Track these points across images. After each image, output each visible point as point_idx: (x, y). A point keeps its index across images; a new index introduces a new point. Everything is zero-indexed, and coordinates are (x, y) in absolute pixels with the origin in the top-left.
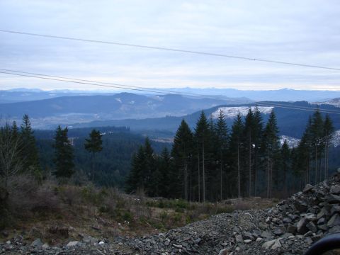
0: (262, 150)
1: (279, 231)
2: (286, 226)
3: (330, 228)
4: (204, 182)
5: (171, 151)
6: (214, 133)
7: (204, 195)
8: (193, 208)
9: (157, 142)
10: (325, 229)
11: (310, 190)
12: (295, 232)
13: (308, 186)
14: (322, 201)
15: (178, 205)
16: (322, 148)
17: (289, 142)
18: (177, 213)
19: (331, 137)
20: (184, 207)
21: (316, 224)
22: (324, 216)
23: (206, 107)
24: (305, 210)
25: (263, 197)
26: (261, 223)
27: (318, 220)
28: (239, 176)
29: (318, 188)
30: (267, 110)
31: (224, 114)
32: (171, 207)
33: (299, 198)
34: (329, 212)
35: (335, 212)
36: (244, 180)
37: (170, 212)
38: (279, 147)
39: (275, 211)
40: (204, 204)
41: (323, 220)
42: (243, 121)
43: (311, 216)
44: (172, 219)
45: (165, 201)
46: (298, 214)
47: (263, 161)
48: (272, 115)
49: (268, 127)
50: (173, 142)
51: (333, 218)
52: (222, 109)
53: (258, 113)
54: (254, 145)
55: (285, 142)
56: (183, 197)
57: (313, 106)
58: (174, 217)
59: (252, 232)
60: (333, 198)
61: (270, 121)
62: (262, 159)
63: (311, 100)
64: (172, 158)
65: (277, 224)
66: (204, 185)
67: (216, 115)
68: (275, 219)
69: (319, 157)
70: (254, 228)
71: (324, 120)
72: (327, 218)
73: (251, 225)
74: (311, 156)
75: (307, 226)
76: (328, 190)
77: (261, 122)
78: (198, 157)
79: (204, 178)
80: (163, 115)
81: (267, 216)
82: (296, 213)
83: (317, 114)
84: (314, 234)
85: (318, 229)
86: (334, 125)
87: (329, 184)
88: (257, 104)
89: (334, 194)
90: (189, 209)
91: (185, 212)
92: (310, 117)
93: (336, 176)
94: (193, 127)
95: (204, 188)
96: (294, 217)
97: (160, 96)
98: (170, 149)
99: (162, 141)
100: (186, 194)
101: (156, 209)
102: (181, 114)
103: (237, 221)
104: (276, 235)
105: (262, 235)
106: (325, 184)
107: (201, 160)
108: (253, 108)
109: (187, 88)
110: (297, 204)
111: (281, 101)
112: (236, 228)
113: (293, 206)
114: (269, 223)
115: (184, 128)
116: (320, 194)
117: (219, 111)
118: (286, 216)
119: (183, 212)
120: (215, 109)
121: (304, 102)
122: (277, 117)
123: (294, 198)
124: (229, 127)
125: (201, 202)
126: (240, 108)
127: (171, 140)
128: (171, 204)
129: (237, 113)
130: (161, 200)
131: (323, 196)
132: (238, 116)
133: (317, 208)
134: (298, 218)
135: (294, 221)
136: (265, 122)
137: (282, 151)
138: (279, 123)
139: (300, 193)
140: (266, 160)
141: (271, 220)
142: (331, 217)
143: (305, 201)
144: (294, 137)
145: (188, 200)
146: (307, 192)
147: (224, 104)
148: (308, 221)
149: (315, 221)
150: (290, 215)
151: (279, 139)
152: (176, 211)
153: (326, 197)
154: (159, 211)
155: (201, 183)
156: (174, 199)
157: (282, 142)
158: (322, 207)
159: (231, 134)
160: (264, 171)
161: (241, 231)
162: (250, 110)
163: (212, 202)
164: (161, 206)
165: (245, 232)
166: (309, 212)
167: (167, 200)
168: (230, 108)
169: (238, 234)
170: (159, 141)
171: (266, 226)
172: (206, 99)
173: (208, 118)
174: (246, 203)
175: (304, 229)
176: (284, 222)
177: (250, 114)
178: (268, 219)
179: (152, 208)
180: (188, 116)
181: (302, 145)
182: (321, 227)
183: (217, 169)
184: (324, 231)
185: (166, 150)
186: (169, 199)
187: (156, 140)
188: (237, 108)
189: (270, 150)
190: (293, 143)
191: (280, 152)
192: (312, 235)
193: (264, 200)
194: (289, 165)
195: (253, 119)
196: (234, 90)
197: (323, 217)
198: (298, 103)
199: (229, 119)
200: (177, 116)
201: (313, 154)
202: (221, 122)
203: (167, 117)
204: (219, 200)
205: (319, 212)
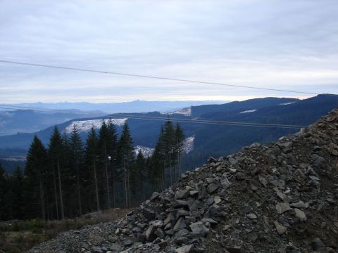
0: (118, 161)
1: (129, 242)
2: (136, 236)
3: (176, 232)
4: (61, 199)
5: (24, 170)
6: (69, 147)
7: (63, 212)
8: (52, 226)
9: (9, 161)
10: (172, 233)
11: (157, 198)
12: (144, 240)
13: (155, 194)
14: (168, 207)
15: (35, 226)
16: (175, 155)
17: (144, 152)
18: (34, 234)
19: (182, 144)
20: (42, 227)
21: (164, 230)
22: (171, 222)
23: (59, 122)
24: (153, 218)
25: (122, 208)
26: (110, 236)
27: (165, 226)
28: (97, 189)
29: (164, 195)
30: (121, 121)
31: (78, 128)
32: (27, 228)
33: (147, 206)
34: (175, 217)
35: (180, 216)
36: (102, 193)
37: (27, 234)
38: (134, 157)
39: (125, 222)
40: (63, 221)
41: (169, 225)
42: (98, 133)
43: (159, 223)
44: (29, 242)
45: (20, 223)
46: (147, 222)
47: (120, 172)
48: (126, 127)
49: (122, 139)
50: (26, 160)
51: (179, 222)
52: (75, 123)
53: (112, 125)
54: (110, 157)
55: (140, 152)
56: (41, 217)
57: (164, 116)
58: (32, 239)
59: (101, 246)
60: (177, 203)
61: (124, 132)
62: (119, 170)
63: (163, 110)
64: (25, 177)
65: (126, 234)
66: (62, 202)
67: (70, 129)
68: (124, 230)
69: (173, 164)
70: (103, 242)
71: (175, 129)
72: (173, 223)
73: (100, 239)
74: (165, 164)
75: (155, 233)
76: (173, 196)
77: (115, 134)
78: (54, 174)
79: (61, 194)
80: (14, 132)
81: (116, 228)
82: (145, 222)
83: (169, 123)
84: (162, 240)
85: (166, 235)
86: (185, 133)
87: (174, 190)
88: (110, 117)
89: (179, 199)
90: (47, 228)
91: (44, 232)
92: (162, 126)
93: (180, 181)
94: (46, 143)
95: (62, 205)
96: (143, 226)
97: (10, 112)
98: (23, 168)
99: (14, 159)
100: (44, 213)
101: (11, 233)
102: (33, 130)
103: (85, 237)
104: (126, 246)
105: (111, 249)
106: (171, 191)
107: (57, 177)
108: (107, 121)
109: (39, 103)
110: (145, 212)
111: (134, 112)
112: (84, 244)
113: (141, 215)
114: (118, 234)
115: (37, 144)
116: (166, 201)
117: (73, 125)
118: (136, 226)
119: (41, 233)
120: (69, 123)
121: (156, 112)
122: (131, 128)
123: (142, 207)
124: (84, 140)
125: (60, 219)
126: (94, 121)
127: (24, 158)
128: (27, 225)
129: (91, 126)
130: (15, 222)
131: (169, 202)
132: (92, 129)
133: (164, 215)
134: (146, 227)
135: (143, 230)
136: (119, 134)
137: (137, 161)
138: (133, 134)
139: (148, 201)
140: (122, 171)
141: (120, 232)
142: (177, 221)
143: (153, 208)
144: (149, 147)
145: (46, 219)
146: (154, 200)
147: (77, 118)
148: (155, 228)
149: (163, 227)
150: (139, 224)
151: (134, 149)
152: (34, 232)
153: (172, 203)
154: (14, 235)
155: (59, 201)
156: (30, 220)
157: (137, 152)
158: (168, 213)
159: (85, 148)
160: (121, 181)
161: (90, 246)
162: (104, 123)
163: (72, 219)
164: (16, 229)
165: (94, 247)
166: (157, 219)
167: (22, 222)
168: (83, 122)
169: (87, 250)
170: (11, 160)
171: (116, 238)
172: (59, 114)
173: (62, 133)
174: (105, 216)
175: (153, 236)
176: (134, 232)
177: (104, 126)
178: (117, 231)
179: (6, 233)
180: (41, 131)
181: (156, 154)
182: (168, 232)
183: (74, 184)
184: (171, 236)
185: (19, 168)
186: (25, 221)
187: (7, 159)
188: (90, 122)
189: (126, 161)
190: (148, 152)
191: (135, 162)
192: (160, 241)
193: (123, 211)
194: (146, 174)
195: (107, 131)
196: (87, 103)
197: (169, 222)
198: (150, 114)
199: (83, 133)
200: (29, 132)
201: (167, 162)
202: (75, 136)
203: (19, 134)
204: (79, 216)
205: (166, 218)
